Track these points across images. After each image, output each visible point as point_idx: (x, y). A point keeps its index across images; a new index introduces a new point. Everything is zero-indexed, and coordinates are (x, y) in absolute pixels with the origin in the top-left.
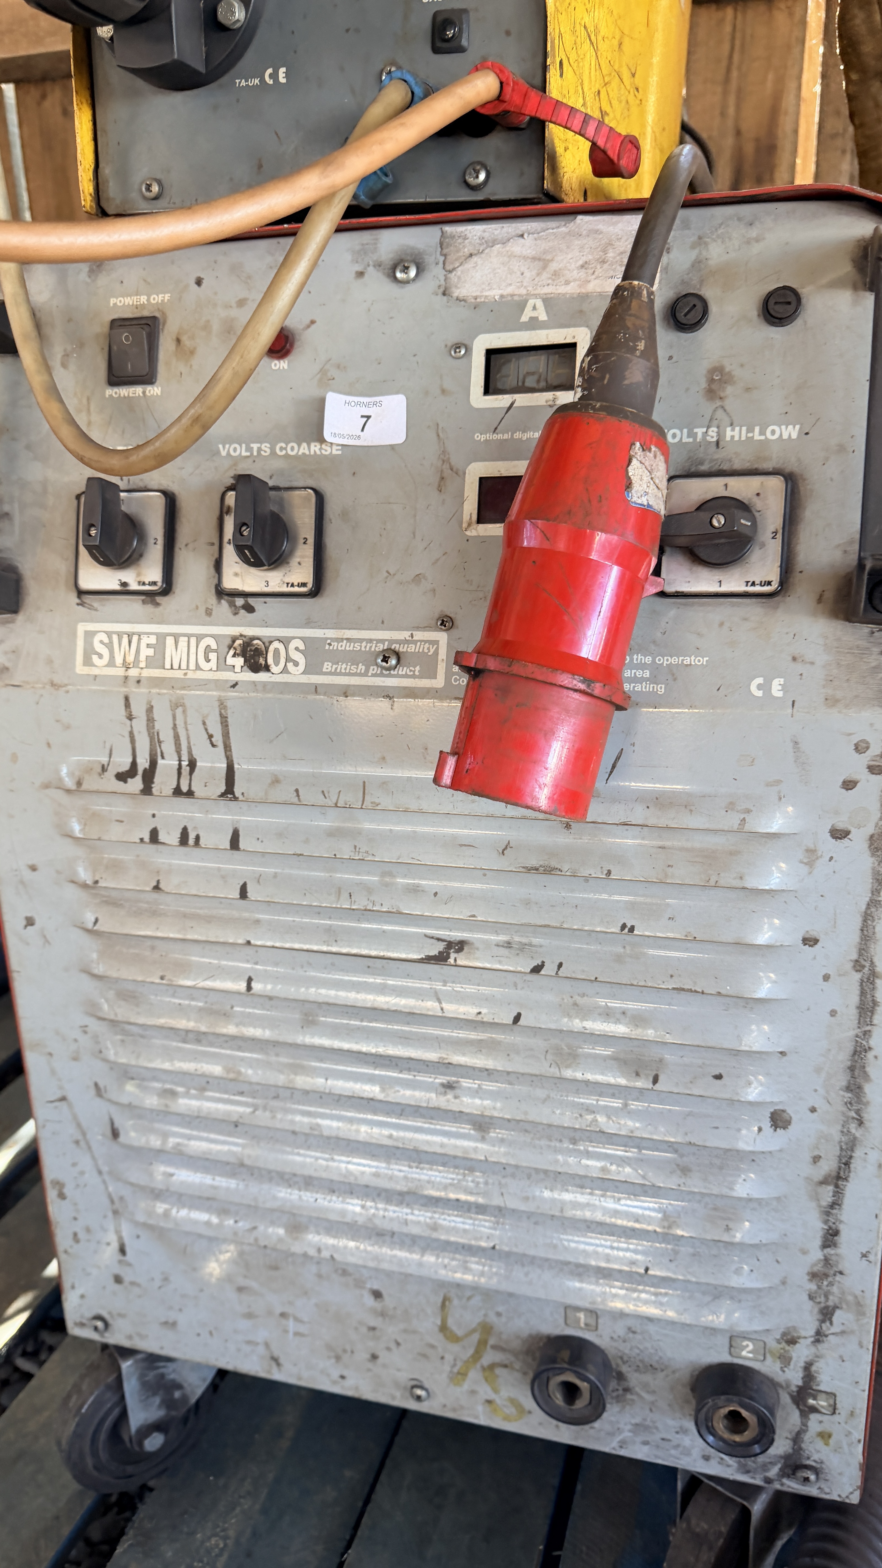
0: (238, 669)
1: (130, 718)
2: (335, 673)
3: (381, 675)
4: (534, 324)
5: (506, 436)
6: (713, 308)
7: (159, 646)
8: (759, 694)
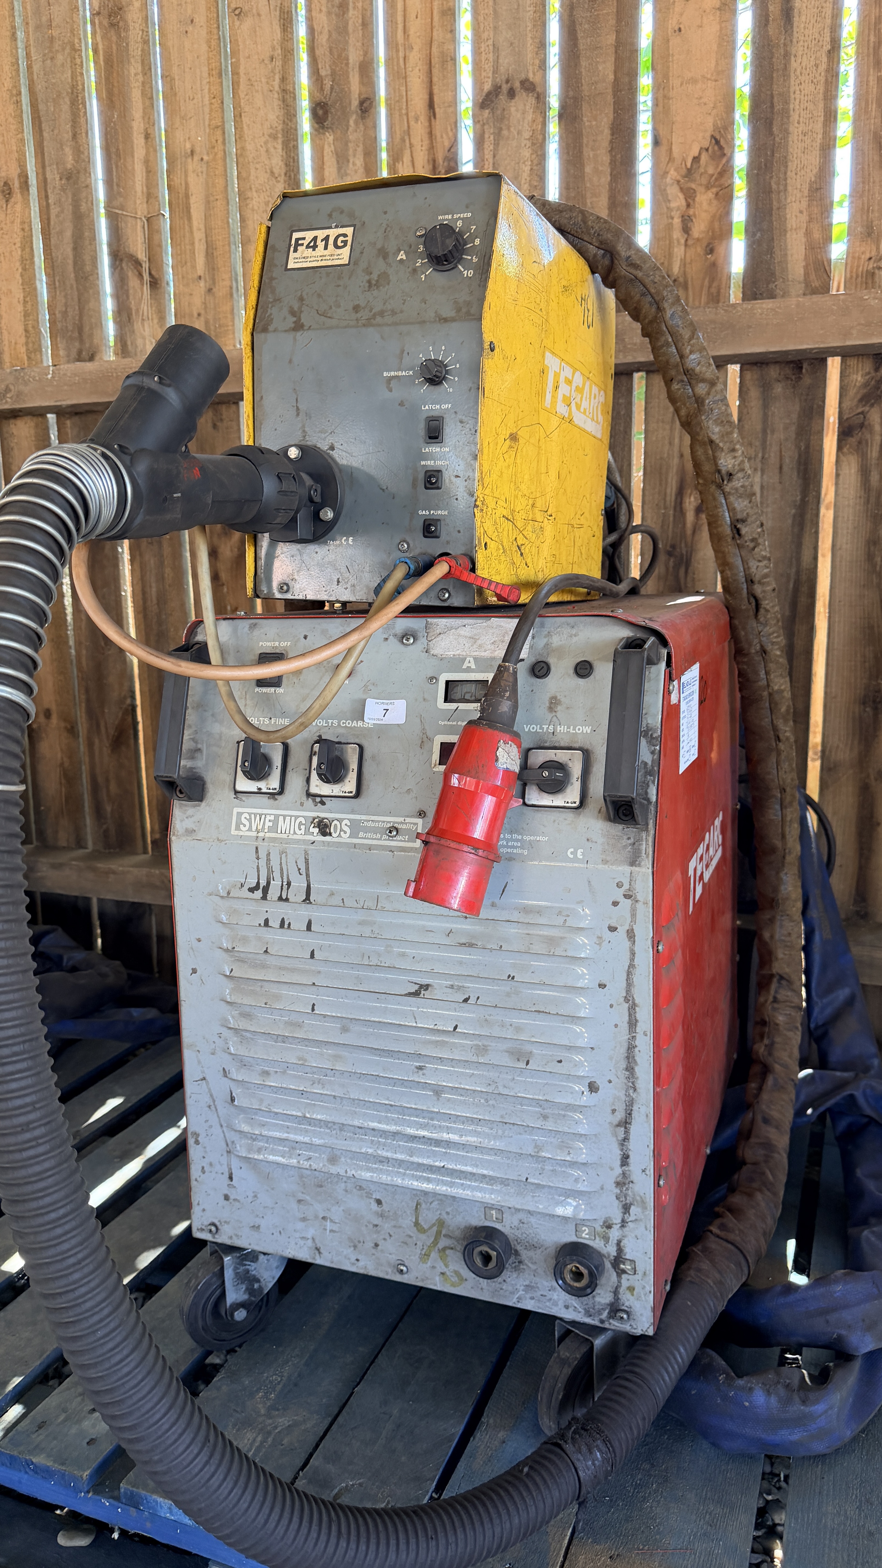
0: (315, 834)
1: (258, 858)
2: (365, 838)
3: (389, 840)
4: (469, 670)
5: (454, 723)
6: (553, 669)
7: (275, 822)
8: (572, 856)
